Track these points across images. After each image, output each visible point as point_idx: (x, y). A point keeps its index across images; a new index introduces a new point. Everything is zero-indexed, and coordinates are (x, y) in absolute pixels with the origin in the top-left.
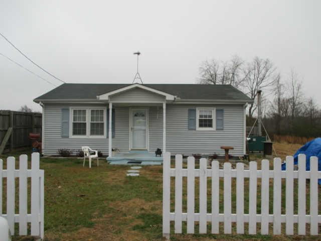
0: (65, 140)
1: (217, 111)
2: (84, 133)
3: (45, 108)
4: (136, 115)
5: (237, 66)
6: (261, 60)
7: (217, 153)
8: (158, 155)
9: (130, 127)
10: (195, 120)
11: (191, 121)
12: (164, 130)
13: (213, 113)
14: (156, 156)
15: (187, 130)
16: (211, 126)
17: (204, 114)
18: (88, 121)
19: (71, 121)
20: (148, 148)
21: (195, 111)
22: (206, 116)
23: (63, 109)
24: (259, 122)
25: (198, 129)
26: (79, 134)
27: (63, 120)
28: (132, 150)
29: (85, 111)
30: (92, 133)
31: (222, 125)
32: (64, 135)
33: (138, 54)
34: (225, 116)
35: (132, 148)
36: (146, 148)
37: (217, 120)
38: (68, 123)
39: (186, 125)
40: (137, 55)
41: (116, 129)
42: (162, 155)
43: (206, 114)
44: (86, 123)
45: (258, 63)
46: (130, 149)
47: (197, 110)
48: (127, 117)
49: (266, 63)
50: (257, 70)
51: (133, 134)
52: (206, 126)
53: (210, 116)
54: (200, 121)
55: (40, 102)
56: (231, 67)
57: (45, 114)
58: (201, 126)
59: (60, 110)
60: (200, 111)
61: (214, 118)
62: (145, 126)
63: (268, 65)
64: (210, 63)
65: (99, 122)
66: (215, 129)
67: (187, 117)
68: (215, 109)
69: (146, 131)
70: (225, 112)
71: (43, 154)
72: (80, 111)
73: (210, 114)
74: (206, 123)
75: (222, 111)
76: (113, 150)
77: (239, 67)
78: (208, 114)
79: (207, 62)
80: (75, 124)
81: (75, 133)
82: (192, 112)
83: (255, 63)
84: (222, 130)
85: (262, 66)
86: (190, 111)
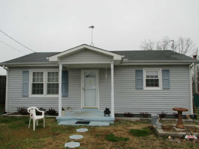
0: (25, 99)
1: (163, 71)
2: (42, 93)
3: (9, 70)
4: (87, 76)
5: (167, 43)
6: (184, 39)
7: (165, 112)
8: (106, 115)
9: (82, 88)
10: (142, 80)
11: (139, 81)
12: (113, 89)
13: (159, 73)
14: (105, 116)
15: (135, 89)
16: (157, 85)
17: (150, 74)
18: (45, 82)
19: (31, 82)
20: (98, 106)
21: (142, 71)
22: (152, 77)
23: (24, 72)
24: (195, 82)
25: (146, 88)
26: (38, 93)
27: (23, 81)
28: (83, 108)
29: (43, 73)
30: (49, 92)
31: (169, 85)
32: (25, 94)
33: (93, 27)
34: (171, 76)
35: (84, 107)
36: (97, 107)
37: (163, 80)
38: (27, 84)
39: (134, 84)
40: (91, 28)
41: (69, 89)
42: (110, 114)
43: (152, 75)
44: (43, 84)
45: (182, 41)
46: (82, 108)
47: (144, 71)
48: (79, 78)
49: (188, 41)
50: (181, 46)
51: (84, 93)
52: (152, 85)
53: (157, 76)
54: (147, 81)
55: (4, 66)
56: (163, 44)
57: (9, 76)
58: (148, 85)
59: (22, 73)
60: (147, 72)
61: (160, 78)
62: (95, 85)
63: (189, 42)
64: (147, 42)
65: (55, 83)
66: (162, 88)
67: (135, 78)
68: (161, 69)
69: (97, 90)
70: (170, 72)
71: (6, 111)
72: (38, 73)
73: (157, 75)
74: (152, 82)
75: (168, 71)
76: (63, 109)
77: (168, 44)
78: (154, 74)
79: (145, 41)
80: (34, 85)
81: (34, 92)
82: (139, 73)
83: (179, 41)
84: (169, 89)
85: (185, 43)
86: (137, 71)
